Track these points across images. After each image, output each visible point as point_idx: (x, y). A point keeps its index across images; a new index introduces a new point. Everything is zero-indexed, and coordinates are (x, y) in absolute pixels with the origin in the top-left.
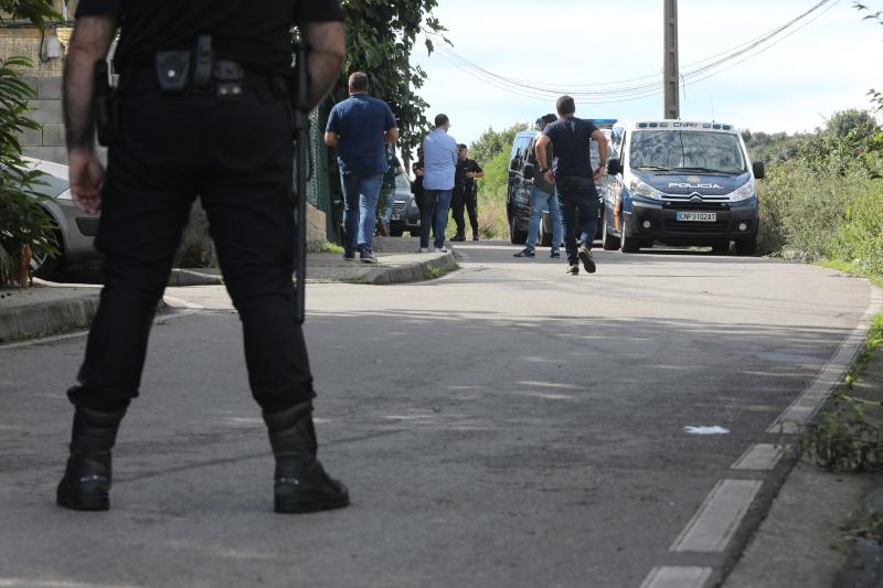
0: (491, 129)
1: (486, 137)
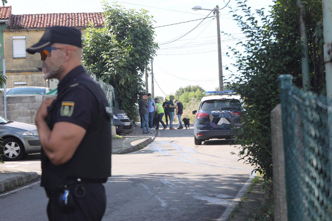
0: (181, 87)
1: (180, 89)
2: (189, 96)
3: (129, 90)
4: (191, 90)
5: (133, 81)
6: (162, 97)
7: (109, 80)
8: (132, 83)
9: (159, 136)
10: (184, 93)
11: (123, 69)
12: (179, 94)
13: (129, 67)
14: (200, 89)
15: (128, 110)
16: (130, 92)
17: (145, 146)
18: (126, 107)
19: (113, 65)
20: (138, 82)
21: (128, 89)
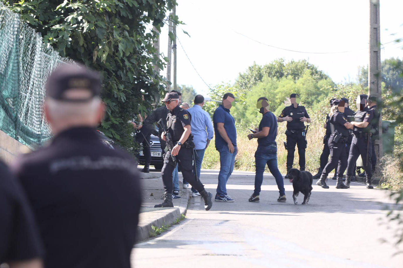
0: (255, 62)
2: (277, 91)
3: (119, 77)
4: (285, 74)
5: (132, 51)
6: (190, 87)
7: (67, 48)
8: (129, 58)
9: (197, 206)
10: (263, 80)
11: (106, 19)
12: (246, 84)
13: (123, 13)
14: (312, 69)
15: (113, 132)
16: (122, 83)
17: (166, 231)
18: (110, 123)
19: (80, 8)
20: (145, 54)
21: (116, 74)
